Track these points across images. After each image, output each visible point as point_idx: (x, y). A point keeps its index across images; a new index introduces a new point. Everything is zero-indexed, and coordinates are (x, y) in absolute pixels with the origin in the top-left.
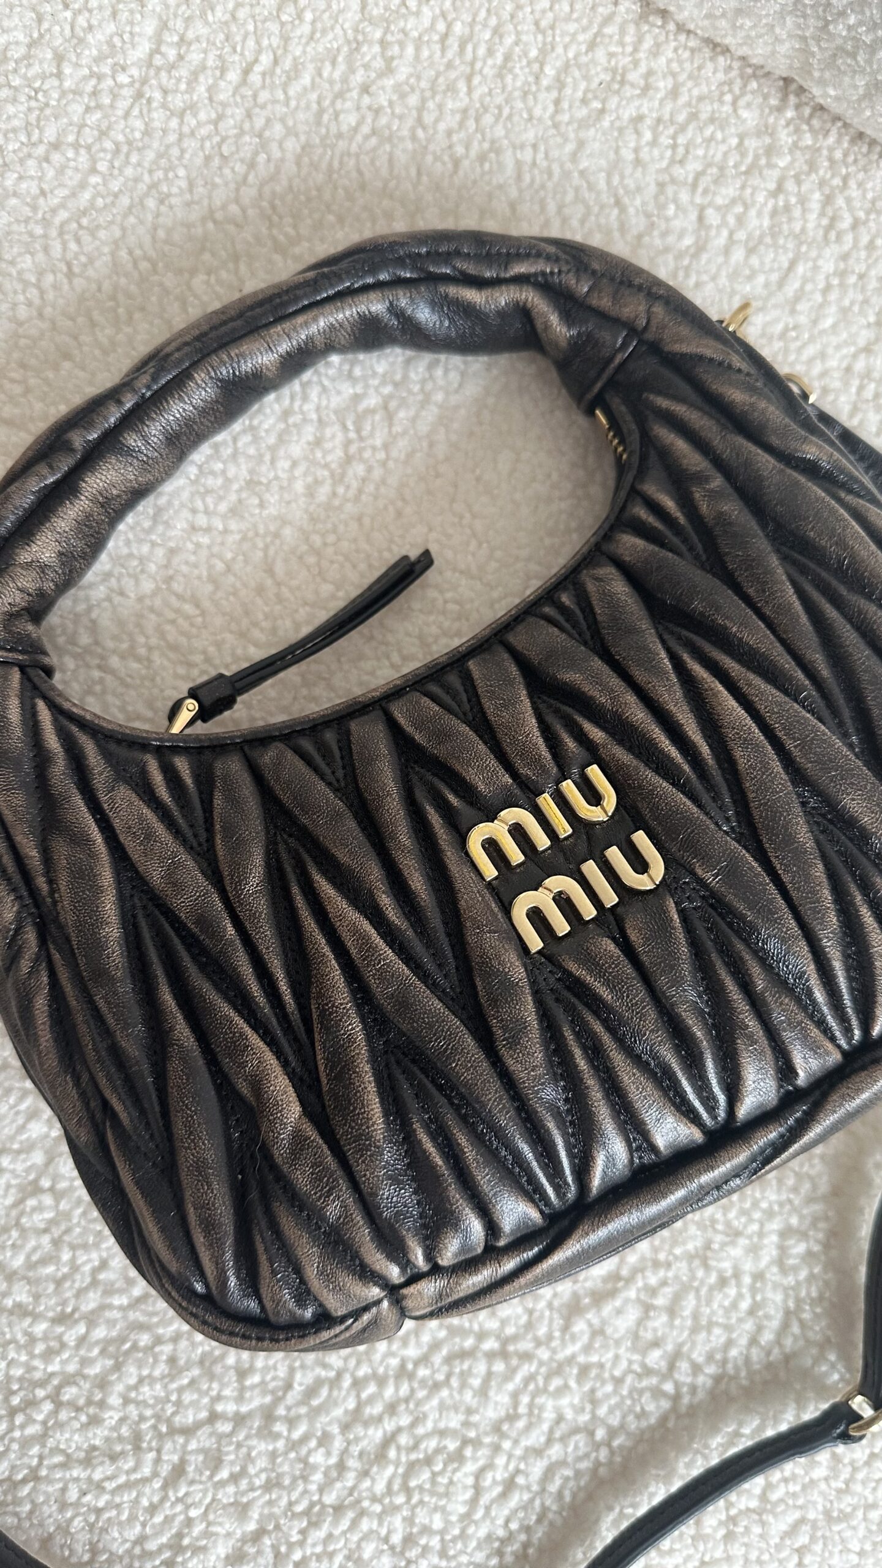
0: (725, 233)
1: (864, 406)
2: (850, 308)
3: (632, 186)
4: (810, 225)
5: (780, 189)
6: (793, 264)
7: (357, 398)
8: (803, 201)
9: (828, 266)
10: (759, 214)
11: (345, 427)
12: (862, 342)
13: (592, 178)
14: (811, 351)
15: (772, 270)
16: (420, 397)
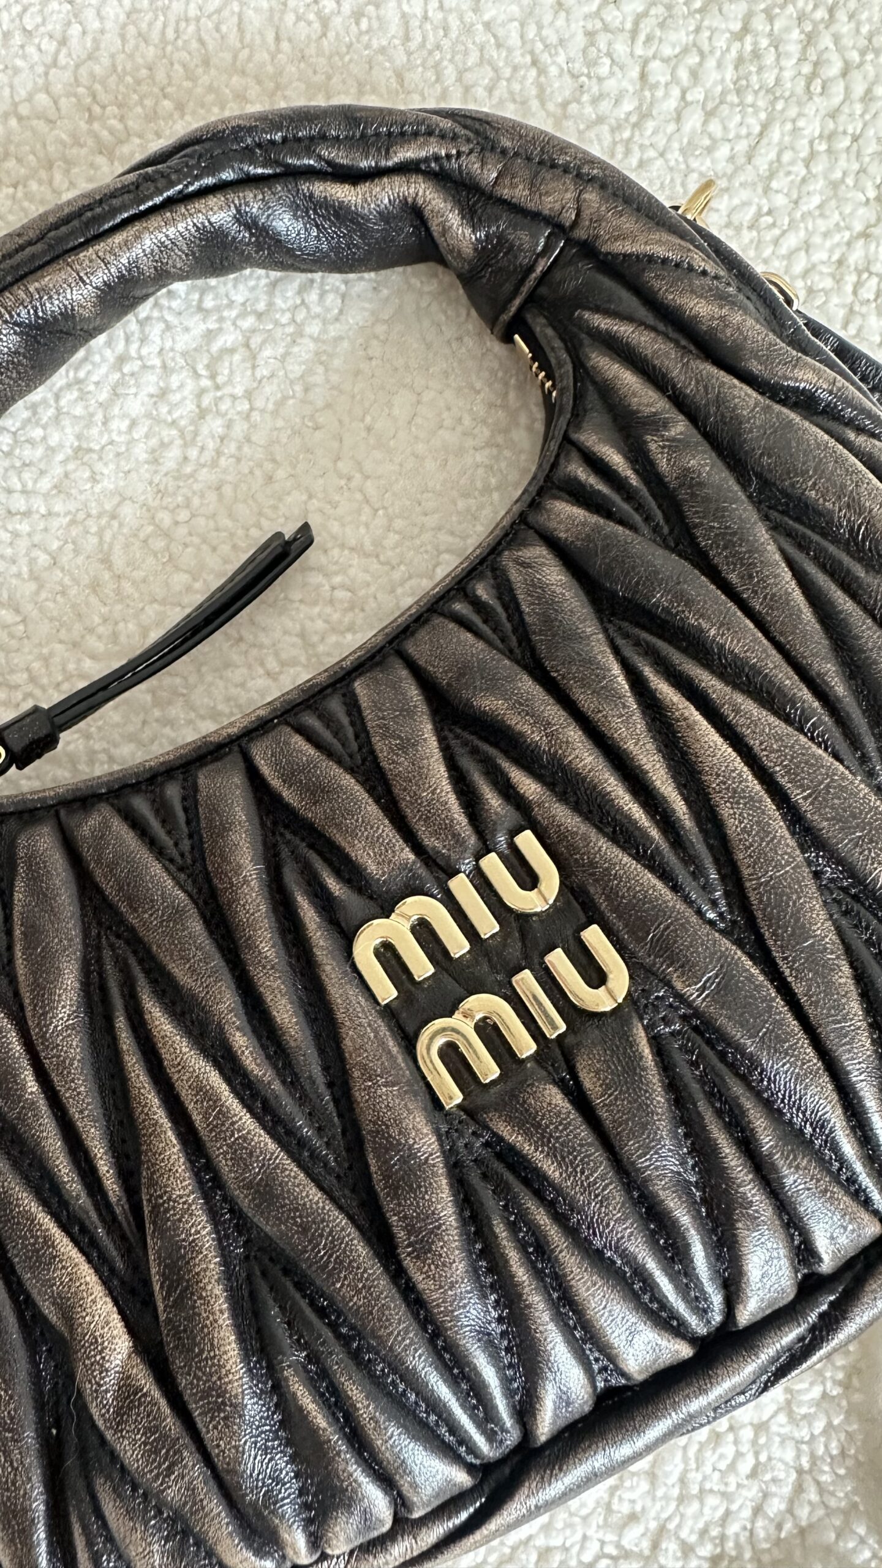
0: (676, 92)
1: (864, 309)
2: (843, 181)
3: (553, 39)
4: (787, 74)
5: (746, 29)
6: (765, 127)
7: (210, 335)
8: (776, 43)
9: (812, 127)
10: (719, 65)
11: (197, 375)
12: (858, 227)
13: (501, 32)
14: (792, 241)
15: (738, 137)
16: (290, 329)
